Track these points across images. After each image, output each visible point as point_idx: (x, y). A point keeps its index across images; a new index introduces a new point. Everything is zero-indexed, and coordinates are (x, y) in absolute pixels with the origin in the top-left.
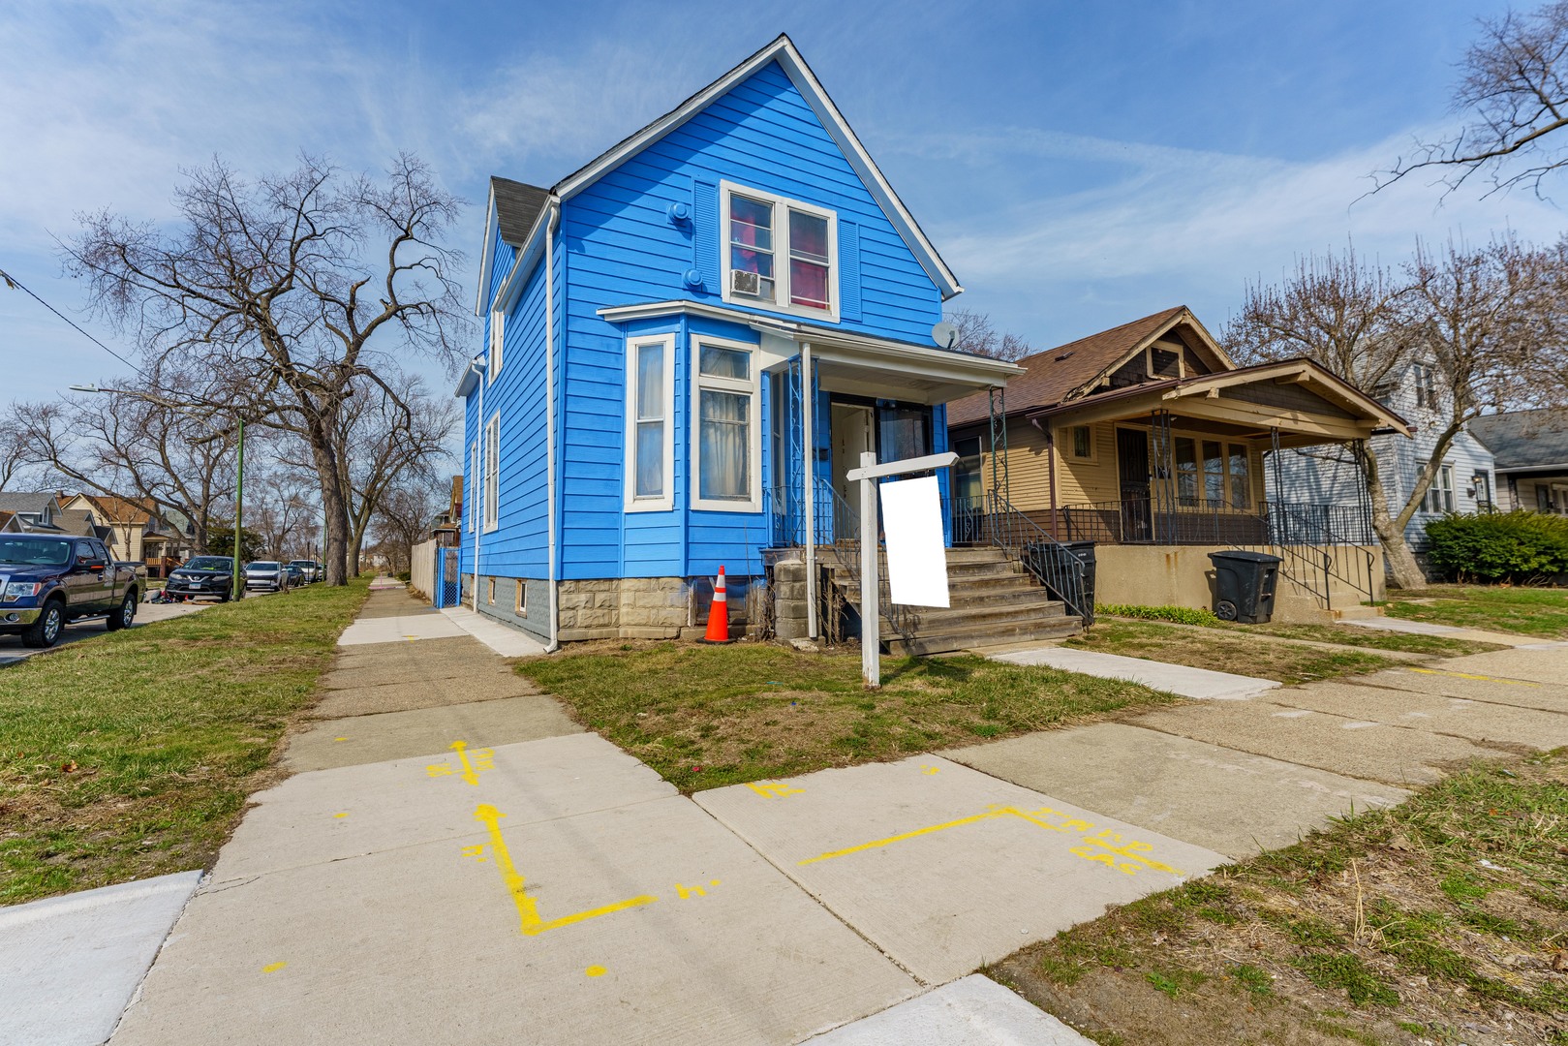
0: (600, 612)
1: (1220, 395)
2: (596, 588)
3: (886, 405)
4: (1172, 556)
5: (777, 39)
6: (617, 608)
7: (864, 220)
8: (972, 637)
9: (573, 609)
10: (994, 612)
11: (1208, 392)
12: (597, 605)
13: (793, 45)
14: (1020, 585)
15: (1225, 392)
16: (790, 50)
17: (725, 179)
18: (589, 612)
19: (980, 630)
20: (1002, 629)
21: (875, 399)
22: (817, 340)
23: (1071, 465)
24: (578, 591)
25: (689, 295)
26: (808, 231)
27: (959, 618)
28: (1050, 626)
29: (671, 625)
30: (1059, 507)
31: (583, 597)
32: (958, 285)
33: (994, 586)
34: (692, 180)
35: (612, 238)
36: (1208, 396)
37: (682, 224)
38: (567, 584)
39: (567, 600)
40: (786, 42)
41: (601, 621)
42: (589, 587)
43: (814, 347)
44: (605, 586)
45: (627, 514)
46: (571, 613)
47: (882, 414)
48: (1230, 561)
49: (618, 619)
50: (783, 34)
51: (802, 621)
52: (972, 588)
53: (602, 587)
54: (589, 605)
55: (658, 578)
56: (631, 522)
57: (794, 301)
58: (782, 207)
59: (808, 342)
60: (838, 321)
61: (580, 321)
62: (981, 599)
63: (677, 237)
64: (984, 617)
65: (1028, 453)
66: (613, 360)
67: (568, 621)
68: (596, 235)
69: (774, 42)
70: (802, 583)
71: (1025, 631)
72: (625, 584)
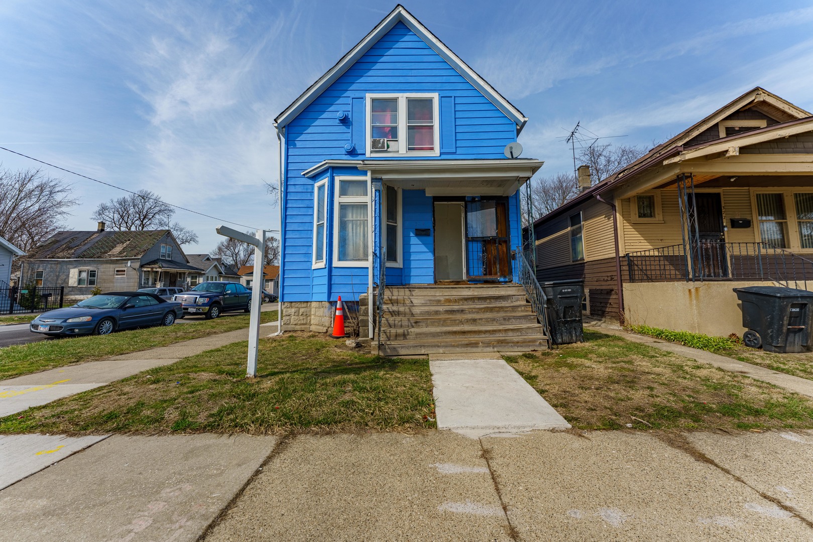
0: (301, 318)
1: (740, 153)
2: (300, 306)
3: (473, 199)
4: (693, 290)
5: (395, 9)
6: (310, 316)
7: (458, 93)
8: (439, 346)
9: (289, 316)
10: (474, 330)
11: (727, 151)
12: (300, 314)
13: (405, 9)
14: (522, 311)
15: (743, 150)
16: (404, 13)
17: (369, 93)
18: (296, 317)
19: (446, 342)
20: (466, 342)
21: (465, 197)
22: (374, 168)
23: (634, 225)
24: (292, 307)
25: (348, 157)
26: (420, 109)
27: (441, 333)
28: (513, 343)
29: (325, 326)
30: (621, 254)
31: (293, 310)
32: (524, 117)
33: (498, 312)
34: (351, 99)
35: (308, 137)
36: (727, 155)
37: (345, 121)
38: (286, 304)
39: (286, 311)
40: (400, 8)
41: (302, 322)
42: (297, 305)
43: (373, 172)
44: (305, 305)
45: (313, 270)
46: (288, 318)
47: (469, 205)
48: (753, 296)
49: (310, 321)
50: (398, 5)
51: (366, 328)
52: (478, 312)
53: (303, 306)
54: (296, 314)
55: (322, 302)
56: (316, 274)
57: (410, 149)
58: (402, 99)
59: (369, 169)
60: (439, 155)
61: (293, 179)
62: (474, 320)
63: (343, 129)
64: (464, 333)
65: (604, 219)
66: (309, 196)
67: (286, 321)
68: (302, 137)
69: (392, 11)
70: (367, 307)
71: (488, 344)
72: (313, 304)
